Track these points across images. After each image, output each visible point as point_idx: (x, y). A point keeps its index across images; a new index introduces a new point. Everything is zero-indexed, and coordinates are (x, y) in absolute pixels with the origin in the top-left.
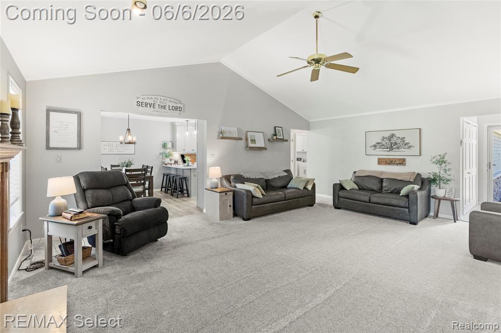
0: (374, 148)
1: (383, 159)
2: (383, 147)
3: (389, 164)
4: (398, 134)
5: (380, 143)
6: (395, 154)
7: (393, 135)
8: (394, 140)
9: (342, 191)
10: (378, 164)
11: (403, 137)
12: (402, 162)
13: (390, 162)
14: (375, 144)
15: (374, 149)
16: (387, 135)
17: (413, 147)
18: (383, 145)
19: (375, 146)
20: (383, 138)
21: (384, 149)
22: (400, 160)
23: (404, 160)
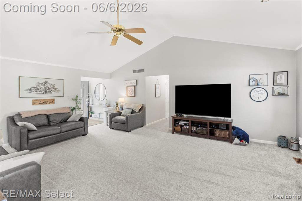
0: (29, 91)
1: (37, 100)
2: (38, 91)
3: (43, 103)
4: (50, 82)
5: (35, 87)
6: (48, 96)
7: (46, 82)
8: (47, 86)
9: (30, 133)
10: (33, 105)
11: (53, 84)
12: (52, 101)
13: (44, 102)
14: (30, 88)
15: (30, 93)
16: (42, 81)
17: (60, 91)
18: (38, 89)
19: (30, 90)
20: (38, 84)
21: (39, 93)
22: (51, 100)
23: (54, 100)
